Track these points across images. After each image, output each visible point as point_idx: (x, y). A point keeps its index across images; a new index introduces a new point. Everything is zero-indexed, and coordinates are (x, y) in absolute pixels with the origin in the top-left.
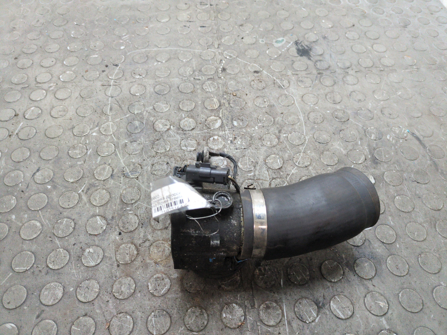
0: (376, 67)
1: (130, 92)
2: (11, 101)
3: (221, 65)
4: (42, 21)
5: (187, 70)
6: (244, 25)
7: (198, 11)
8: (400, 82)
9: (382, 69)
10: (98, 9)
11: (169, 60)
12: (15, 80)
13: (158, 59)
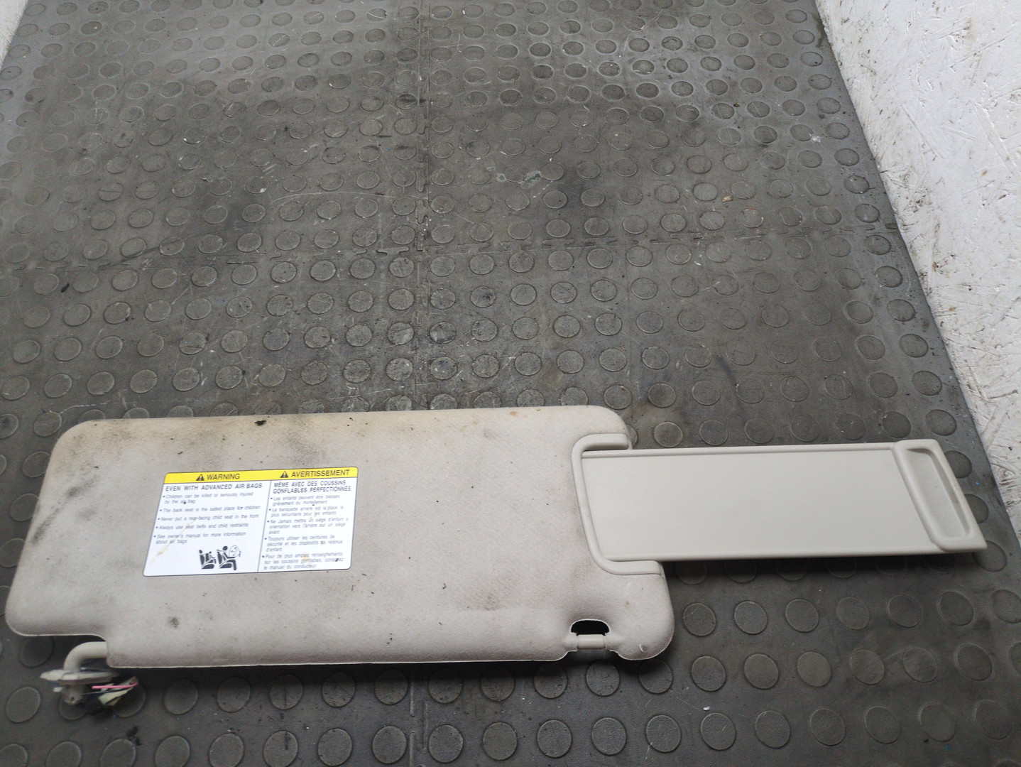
0: (690, 232)
1: (271, 275)
2: (83, 290)
3: (425, 227)
4: (130, 134)
5: (368, 235)
6: (474, 144)
7: (398, 114)
8: (723, 262)
9: (698, 235)
10: (224, 111)
11: (339, 215)
12: (89, 253)
13: (322, 215)
